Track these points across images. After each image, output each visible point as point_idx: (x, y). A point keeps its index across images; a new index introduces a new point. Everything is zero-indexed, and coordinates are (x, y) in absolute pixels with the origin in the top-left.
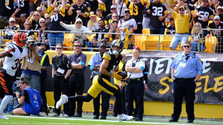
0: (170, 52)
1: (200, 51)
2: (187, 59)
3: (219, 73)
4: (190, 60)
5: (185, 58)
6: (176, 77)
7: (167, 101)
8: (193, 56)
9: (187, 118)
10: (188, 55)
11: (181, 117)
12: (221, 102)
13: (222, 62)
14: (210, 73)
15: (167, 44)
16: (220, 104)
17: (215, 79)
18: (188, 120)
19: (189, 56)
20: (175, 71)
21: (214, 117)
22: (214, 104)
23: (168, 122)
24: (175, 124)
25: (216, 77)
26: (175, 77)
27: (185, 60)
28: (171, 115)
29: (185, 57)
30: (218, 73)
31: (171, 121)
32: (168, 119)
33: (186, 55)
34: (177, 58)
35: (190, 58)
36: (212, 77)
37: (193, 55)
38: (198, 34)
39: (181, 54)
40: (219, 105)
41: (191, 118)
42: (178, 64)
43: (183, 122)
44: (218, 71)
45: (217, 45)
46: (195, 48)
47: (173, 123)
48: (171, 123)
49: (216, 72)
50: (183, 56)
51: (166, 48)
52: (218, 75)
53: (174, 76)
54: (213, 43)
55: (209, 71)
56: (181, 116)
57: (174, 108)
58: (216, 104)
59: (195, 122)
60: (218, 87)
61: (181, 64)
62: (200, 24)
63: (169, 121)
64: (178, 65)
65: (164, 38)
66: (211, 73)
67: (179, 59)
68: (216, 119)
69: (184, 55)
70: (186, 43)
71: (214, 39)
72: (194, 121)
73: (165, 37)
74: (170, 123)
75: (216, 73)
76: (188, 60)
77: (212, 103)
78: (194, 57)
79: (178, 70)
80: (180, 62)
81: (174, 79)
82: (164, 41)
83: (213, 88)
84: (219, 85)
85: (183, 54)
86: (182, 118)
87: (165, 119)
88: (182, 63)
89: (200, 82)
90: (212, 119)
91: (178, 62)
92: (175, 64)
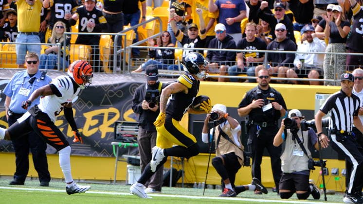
0: (11, 70)
1: (61, 69)
2: (31, 82)
3: (93, 105)
4: (36, 85)
5: (29, 82)
6: (14, 111)
7: (6, 151)
8: (42, 78)
9: (38, 178)
10: (33, 75)
11: (29, 177)
12: (96, 152)
13: (96, 86)
14: (77, 104)
15: (7, 58)
16: (93, 156)
17: (86, 115)
18: (40, 182)
19: (35, 78)
20: (12, 102)
21: (82, 178)
22: (84, 155)
23: (8, 185)
24: (19, 189)
25: (87, 111)
26: (11, 111)
27: (29, 84)
28: (13, 174)
29: (29, 80)
30: (90, 105)
31: (12, 183)
32: (9, 181)
33: (31, 76)
34: (15, 80)
35: (37, 80)
36: (80, 111)
37: (42, 76)
38: (59, 39)
39: (22, 73)
40: (91, 157)
41: (45, 178)
42: (18, 89)
43: (32, 186)
44: (89, 101)
45: (88, 59)
46: (52, 64)
47: (16, 187)
48: (14, 187)
49: (86, 103)
50: (25, 78)
51: (5, 64)
52: (89, 108)
53: (9, 110)
54: (82, 56)
55: (76, 101)
56: (29, 175)
57: (17, 162)
58: (86, 155)
59: (52, 186)
60: (91, 128)
61: (22, 91)
62: (64, 25)
63: (11, 184)
64: (16, 91)
65: (2, 47)
66: (79, 104)
67: (18, 82)
68: (86, 180)
69: (28, 76)
70: (31, 57)
71: (83, 49)
72: (50, 183)
73: (4, 46)
74: (11, 187)
75: (86, 105)
76: (34, 84)
77: (81, 153)
78: (43, 80)
79: (16, 100)
80: (21, 87)
81: (10, 114)
82: (2, 52)
83: (83, 129)
84: (92, 125)
85: (26, 73)
86: (32, 178)
87: (4, 180)
88: (23, 88)
89: (61, 119)
90: (79, 180)
91: (17, 86)
92: (13, 90)
